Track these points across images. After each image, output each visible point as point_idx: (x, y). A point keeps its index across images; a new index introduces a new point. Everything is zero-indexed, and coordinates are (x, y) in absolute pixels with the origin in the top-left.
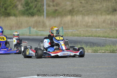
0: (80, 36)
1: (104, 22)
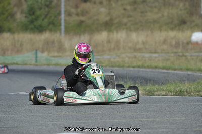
0: (123, 66)
1: (165, 42)
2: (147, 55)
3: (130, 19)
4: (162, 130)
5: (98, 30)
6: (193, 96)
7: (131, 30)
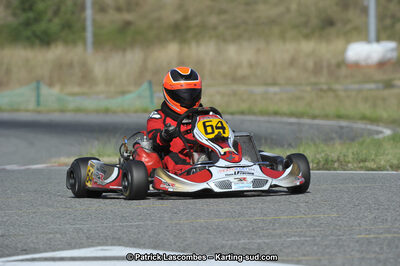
1: (293, 62)
2: (259, 90)
3: (223, 17)
4: (293, 239)
5: (160, 40)
6: (351, 170)
7: (225, 40)
